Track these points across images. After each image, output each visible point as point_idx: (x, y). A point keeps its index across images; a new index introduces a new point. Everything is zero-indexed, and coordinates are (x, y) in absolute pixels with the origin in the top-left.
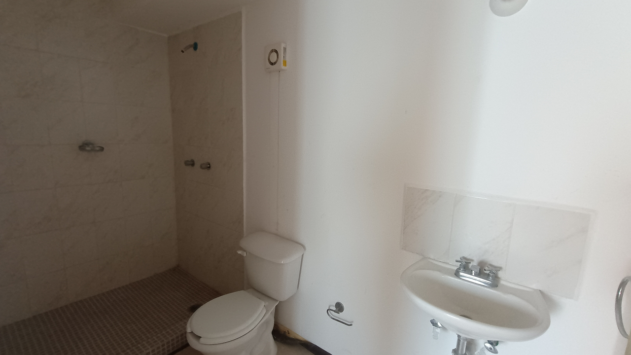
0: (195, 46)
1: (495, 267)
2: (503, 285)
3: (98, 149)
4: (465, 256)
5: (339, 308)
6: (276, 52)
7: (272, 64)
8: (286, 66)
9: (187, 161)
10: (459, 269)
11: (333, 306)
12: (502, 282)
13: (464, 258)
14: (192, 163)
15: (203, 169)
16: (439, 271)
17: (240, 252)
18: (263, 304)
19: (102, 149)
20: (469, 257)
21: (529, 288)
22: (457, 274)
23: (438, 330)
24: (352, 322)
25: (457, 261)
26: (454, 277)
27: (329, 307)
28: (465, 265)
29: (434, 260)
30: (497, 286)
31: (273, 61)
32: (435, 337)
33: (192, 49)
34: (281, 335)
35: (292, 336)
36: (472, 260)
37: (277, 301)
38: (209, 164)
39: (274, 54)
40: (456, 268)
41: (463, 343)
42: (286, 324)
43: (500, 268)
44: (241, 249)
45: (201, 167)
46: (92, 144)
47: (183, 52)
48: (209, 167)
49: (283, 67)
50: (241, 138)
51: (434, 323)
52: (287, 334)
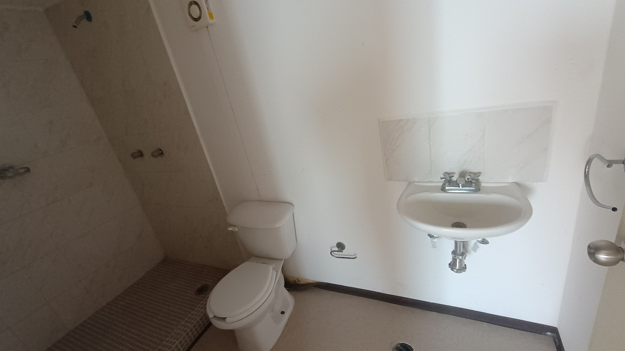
0: (88, 16)
1: (475, 174)
2: (484, 187)
3: (22, 171)
4: (447, 171)
5: (341, 246)
6: (196, 3)
7: (196, 20)
8: (213, 18)
9: (134, 153)
10: (444, 184)
11: (334, 247)
12: (483, 185)
13: (446, 173)
14: (141, 154)
15: (156, 157)
16: (427, 191)
17: (230, 229)
18: (271, 267)
19: (28, 170)
20: (450, 171)
21: (506, 183)
22: (443, 189)
23: (436, 240)
24: (356, 254)
25: (441, 178)
26: (441, 193)
27: (331, 249)
28: (449, 181)
29: (419, 182)
30: (479, 190)
31: (196, 16)
32: (434, 246)
33: (85, 21)
34: (293, 285)
35: (302, 283)
36: (454, 173)
37: (281, 260)
38: (160, 150)
39: (194, 7)
40: (441, 184)
41: (460, 245)
42: (294, 275)
43: (479, 174)
44: (231, 225)
45: (153, 155)
46: (12, 168)
47: (75, 27)
48: (162, 153)
49: (210, 21)
50: (187, 113)
51: (431, 236)
52: (298, 282)
